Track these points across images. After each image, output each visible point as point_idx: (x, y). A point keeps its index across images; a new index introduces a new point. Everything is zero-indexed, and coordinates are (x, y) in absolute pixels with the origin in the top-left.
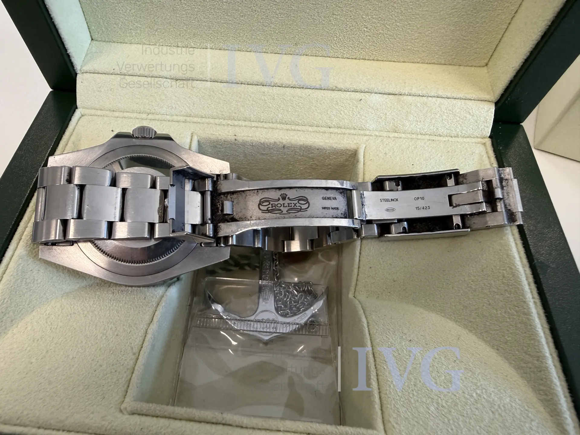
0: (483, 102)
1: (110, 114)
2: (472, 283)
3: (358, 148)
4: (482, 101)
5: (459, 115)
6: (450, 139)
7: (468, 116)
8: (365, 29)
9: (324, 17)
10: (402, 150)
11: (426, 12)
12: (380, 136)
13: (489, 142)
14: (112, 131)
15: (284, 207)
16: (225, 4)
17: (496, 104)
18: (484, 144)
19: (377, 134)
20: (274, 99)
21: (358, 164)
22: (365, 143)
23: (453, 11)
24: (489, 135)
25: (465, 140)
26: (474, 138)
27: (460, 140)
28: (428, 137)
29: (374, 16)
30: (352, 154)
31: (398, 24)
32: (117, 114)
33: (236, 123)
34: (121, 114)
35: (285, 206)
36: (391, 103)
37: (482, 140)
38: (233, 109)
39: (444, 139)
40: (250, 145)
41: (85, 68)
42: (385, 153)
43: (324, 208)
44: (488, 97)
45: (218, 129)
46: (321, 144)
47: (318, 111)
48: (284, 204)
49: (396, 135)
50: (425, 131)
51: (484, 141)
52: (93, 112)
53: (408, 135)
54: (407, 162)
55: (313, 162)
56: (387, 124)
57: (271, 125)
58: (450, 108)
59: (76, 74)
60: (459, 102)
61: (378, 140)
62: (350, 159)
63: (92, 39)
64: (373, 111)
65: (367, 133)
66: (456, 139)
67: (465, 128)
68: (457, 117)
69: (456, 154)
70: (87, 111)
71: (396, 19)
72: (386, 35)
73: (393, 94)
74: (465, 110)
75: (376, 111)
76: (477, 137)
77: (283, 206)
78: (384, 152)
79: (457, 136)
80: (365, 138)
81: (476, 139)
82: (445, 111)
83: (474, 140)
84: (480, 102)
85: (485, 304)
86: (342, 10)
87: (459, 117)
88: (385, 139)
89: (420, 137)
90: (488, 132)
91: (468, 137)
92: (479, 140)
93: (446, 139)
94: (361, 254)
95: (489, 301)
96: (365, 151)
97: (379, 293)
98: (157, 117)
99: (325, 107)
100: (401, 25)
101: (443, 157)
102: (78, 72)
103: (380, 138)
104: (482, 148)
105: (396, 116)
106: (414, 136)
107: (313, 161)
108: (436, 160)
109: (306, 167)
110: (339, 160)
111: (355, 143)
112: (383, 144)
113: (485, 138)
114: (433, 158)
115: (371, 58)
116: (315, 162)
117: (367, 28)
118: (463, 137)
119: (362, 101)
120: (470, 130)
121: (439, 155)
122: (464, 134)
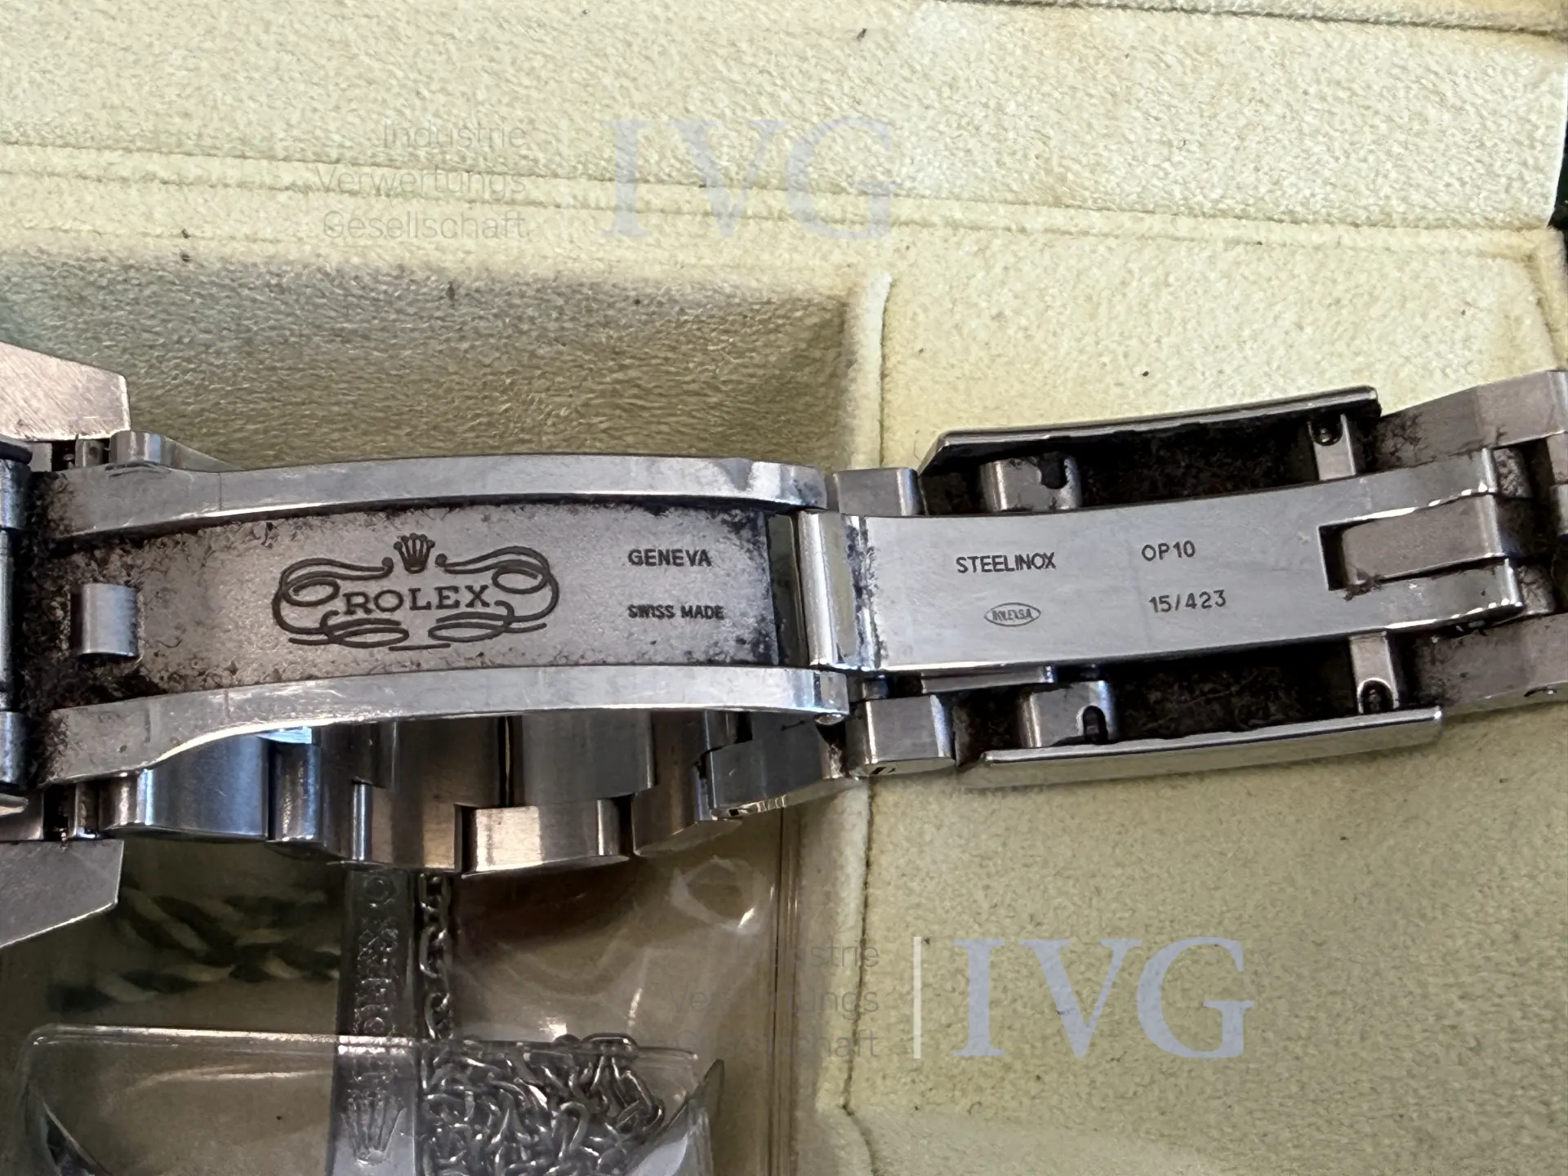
0: (1509, 40)
2: (1460, 1005)
3: (851, 292)
4: (1500, 30)
5: (1384, 107)
6: (1347, 235)
7: (1431, 112)
10: (1089, 298)
12: (975, 228)
13: (1550, 248)
15: (414, 607)
18: (1529, 260)
19: (958, 216)
20: (393, 35)
21: (851, 374)
22: (892, 265)
24: (1549, 209)
25: (1425, 238)
26: (1473, 226)
27: (1401, 239)
28: (1228, 228)
30: (825, 324)
33: (192, 168)
35: (421, 602)
36: (1026, 48)
37: (1515, 240)
38: (171, 93)
39: (1316, 238)
40: (268, 285)
42: (999, 316)
43: (644, 611)
44: (1529, 11)
45: (89, 199)
46: (654, 272)
47: (638, 98)
48: (414, 592)
49: (1059, 217)
50: (1214, 196)
51: (1525, 242)
53: (1126, 219)
54: (1115, 360)
55: (619, 376)
56: (1007, 159)
58: (1339, 73)
60: (1383, 41)
61: (959, 245)
62: (817, 354)
64: (932, 94)
65: (905, 209)
66: (1381, 236)
67: (1419, 177)
68: (1377, 121)
69: (1375, 312)
74: (1418, 81)
75: (946, 92)
76: (1491, 225)
77: (407, 604)
78: (994, 312)
79: (1385, 221)
80: (893, 238)
81: (1487, 234)
82: (1312, 90)
83: (1472, 240)
84: (1493, 37)
85: (1527, 1120)
87: (1389, 119)
88: (997, 244)
89: (1185, 225)
90: (1545, 197)
91: (1440, 225)
92: (1503, 238)
93: (1323, 235)
94: (874, 868)
95: (1546, 1104)
96: (891, 307)
97: (982, 1081)
99: (671, 74)
101: (1308, 330)
103: (974, 235)
104: (1514, 280)
105: (1054, 117)
106: (1155, 223)
107: (622, 368)
108: (1273, 349)
109: (586, 405)
110: (757, 358)
111: (838, 267)
112: (988, 268)
113: (1530, 227)
114: (1254, 337)
116: (632, 373)
118: (1414, 224)
119: (868, 42)
120: (1448, 185)
121: (1289, 318)
122: (1418, 210)
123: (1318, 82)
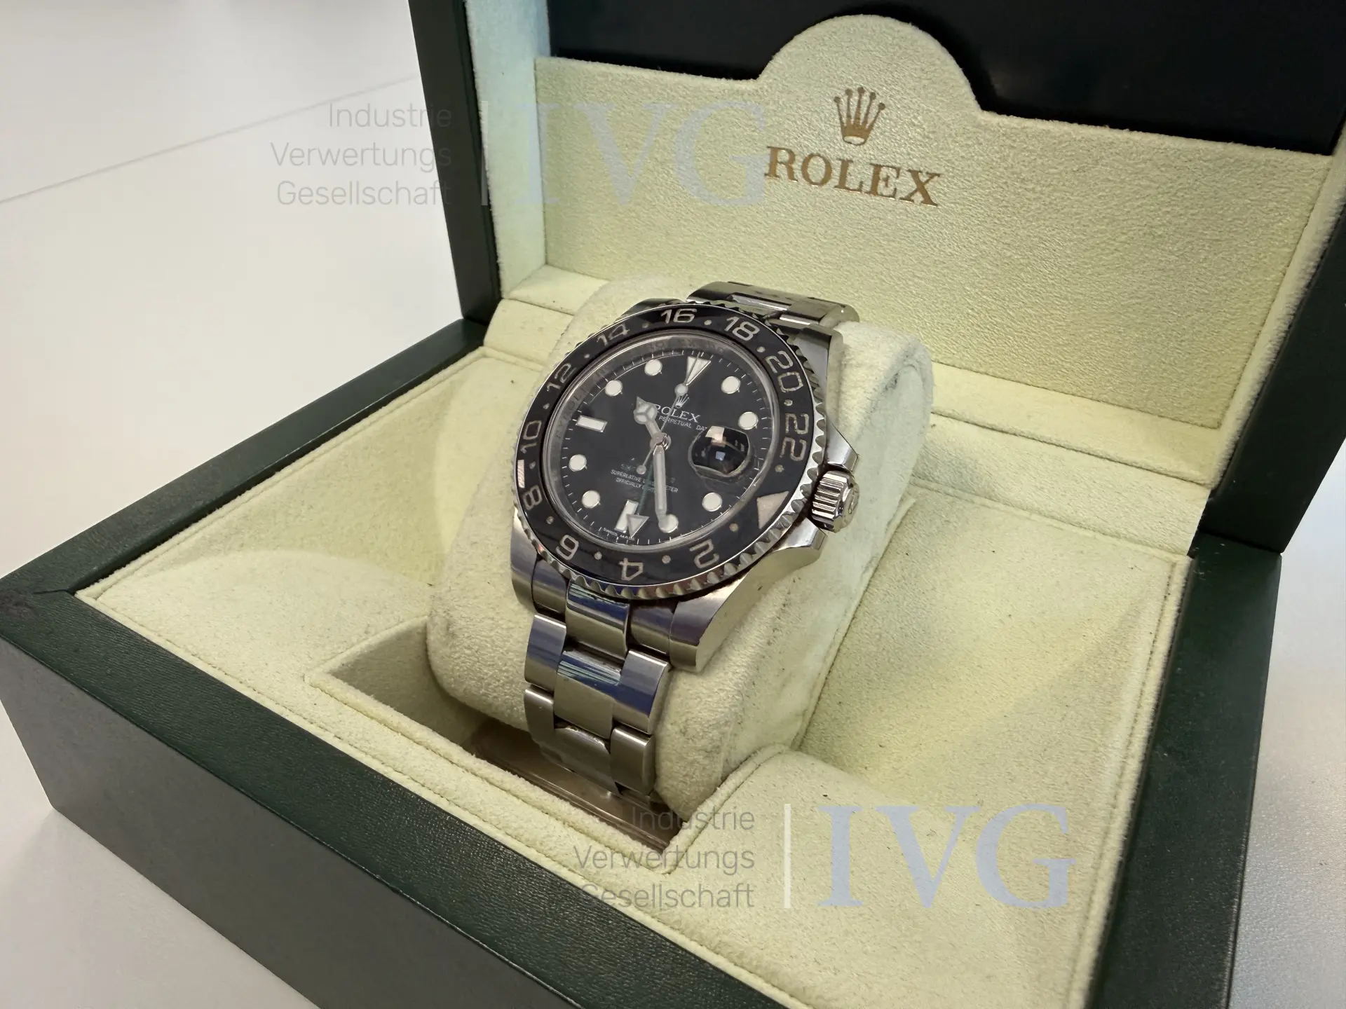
1: (523, 362)
4: (1182, 479)
6: (1099, 536)
8: (970, 311)
9: (899, 279)
11: (1081, 297)
12: (953, 496)
13: (1184, 561)
14: (512, 382)
16: (743, 234)
17: (1213, 493)
18: (1174, 564)
22: (917, 498)
23: (1134, 301)
24: (1187, 547)
25: (1132, 546)
26: (1153, 546)
27: (1122, 544)
28: (1053, 522)
29: (985, 290)
31: (1029, 311)
32: (532, 365)
36: (993, 443)
37: (1170, 556)
39: (1086, 534)
41: (515, 293)
42: (949, 521)
44: (1194, 473)
49: (988, 502)
50: (1050, 510)
51: (1175, 558)
52: (502, 355)
53: (1013, 509)
54: (984, 544)
56: (976, 479)
58: (1111, 478)
59: (500, 298)
60: (1132, 472)
61: (945, 499)
63: (547, 263)
64: (954, 450)
65: (933, 485)
66: (1114, 541)
67: (1134, 523)
68: (1122, 498)
69: (1095, 559)
70: (493, 352)
71: (1025, 301)
72: (1008, 330)
73: (1002, 432)
74: (1142, 488)
75: (959, 451)
76: (1161, 547)
79: (1117, 535)
81: (1158, 551)
83: (1151, 551)
86: (929, 271)
87: (1127, 499)
89: (1035, 516)
90: (1187, 542)
91: (1139, 542)
92: (1166, 555)
93: (1089, 533)
96: (911, 510)
100: (1037, 314)
101: (1065, 557)
102: (504, 295)
106: (1023, 513)
113: (1178, 553)
115: (982, 370)
117: (972, 309)
118: (1130, 540)
119: (935, 429)
120: (1145, 528)
122: (1131, 535)
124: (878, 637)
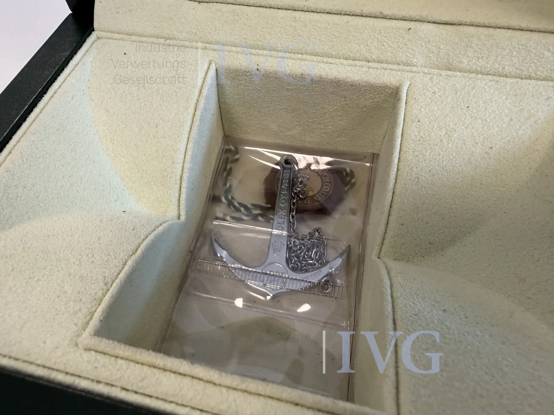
1: (127, 37)
3: (400, 85)
5: (534, 51)
10: (456, 90)
12: (429, 74)
19: (426, 71)
20: (306, 26)
21: (399, 102)
22: (410, 81)
25: (539, 82)
26: (552, 80)
27: (533, 83)
28: (490, 77)
30: (393, 93)
32: (133, 38)
34: (138, 39)
36: (448, 34)
38: (258, 36)
39: (512, 81)
40: (274, 77)
42: (434, 92)
45: (239, 57)
46: (356, 78)
47: (357, 41)
49: (450, 73)
50: (488, 70)
52: (109, 35)
53: (466, 74)
54: (461, 103)
55: (345, 103)
56: (439, 60)
57: (300, 56)
58: (524, 42)
60: (536, 36)
61: (426, 77)
62: (389, 100)
64: (424, 44)
65: (414, 69)
66: (528, 82)
67: (540, 68)
68: (532, 54)
69: (526, 97)
70: (104, 34)
73: (451, 24)
74: (544, 45)
75: (427, 43)
78: (433, 91)
79: (529, 78)
80: (410, 75)
82: (517, 46)
83: (551, 84)
87: (535, 54)
88: (435, 77)
89: (480, 76)
91: (544, 80)
93: (514, 80)
94: (392, 208)
96: (409, 89)
97: (410, 256)
98: (175, 42)
99: (365, 36)
101: (509, 100)
103: (429, 75)
105: (452, 50)
106: (473, 75)
107: (346, 101)
108: (500, 104)
109: (336, 109)
110: (376, 100)
111: (398, 80)
112: (432, 82)
114: (495, 101)
116: (348, 102)
118: (537, 79)
119: (411, 31)
120: (547, 70)
121: (504, 97)
122: (538, 76)
123: (518, 44)
124: (416, 180)
